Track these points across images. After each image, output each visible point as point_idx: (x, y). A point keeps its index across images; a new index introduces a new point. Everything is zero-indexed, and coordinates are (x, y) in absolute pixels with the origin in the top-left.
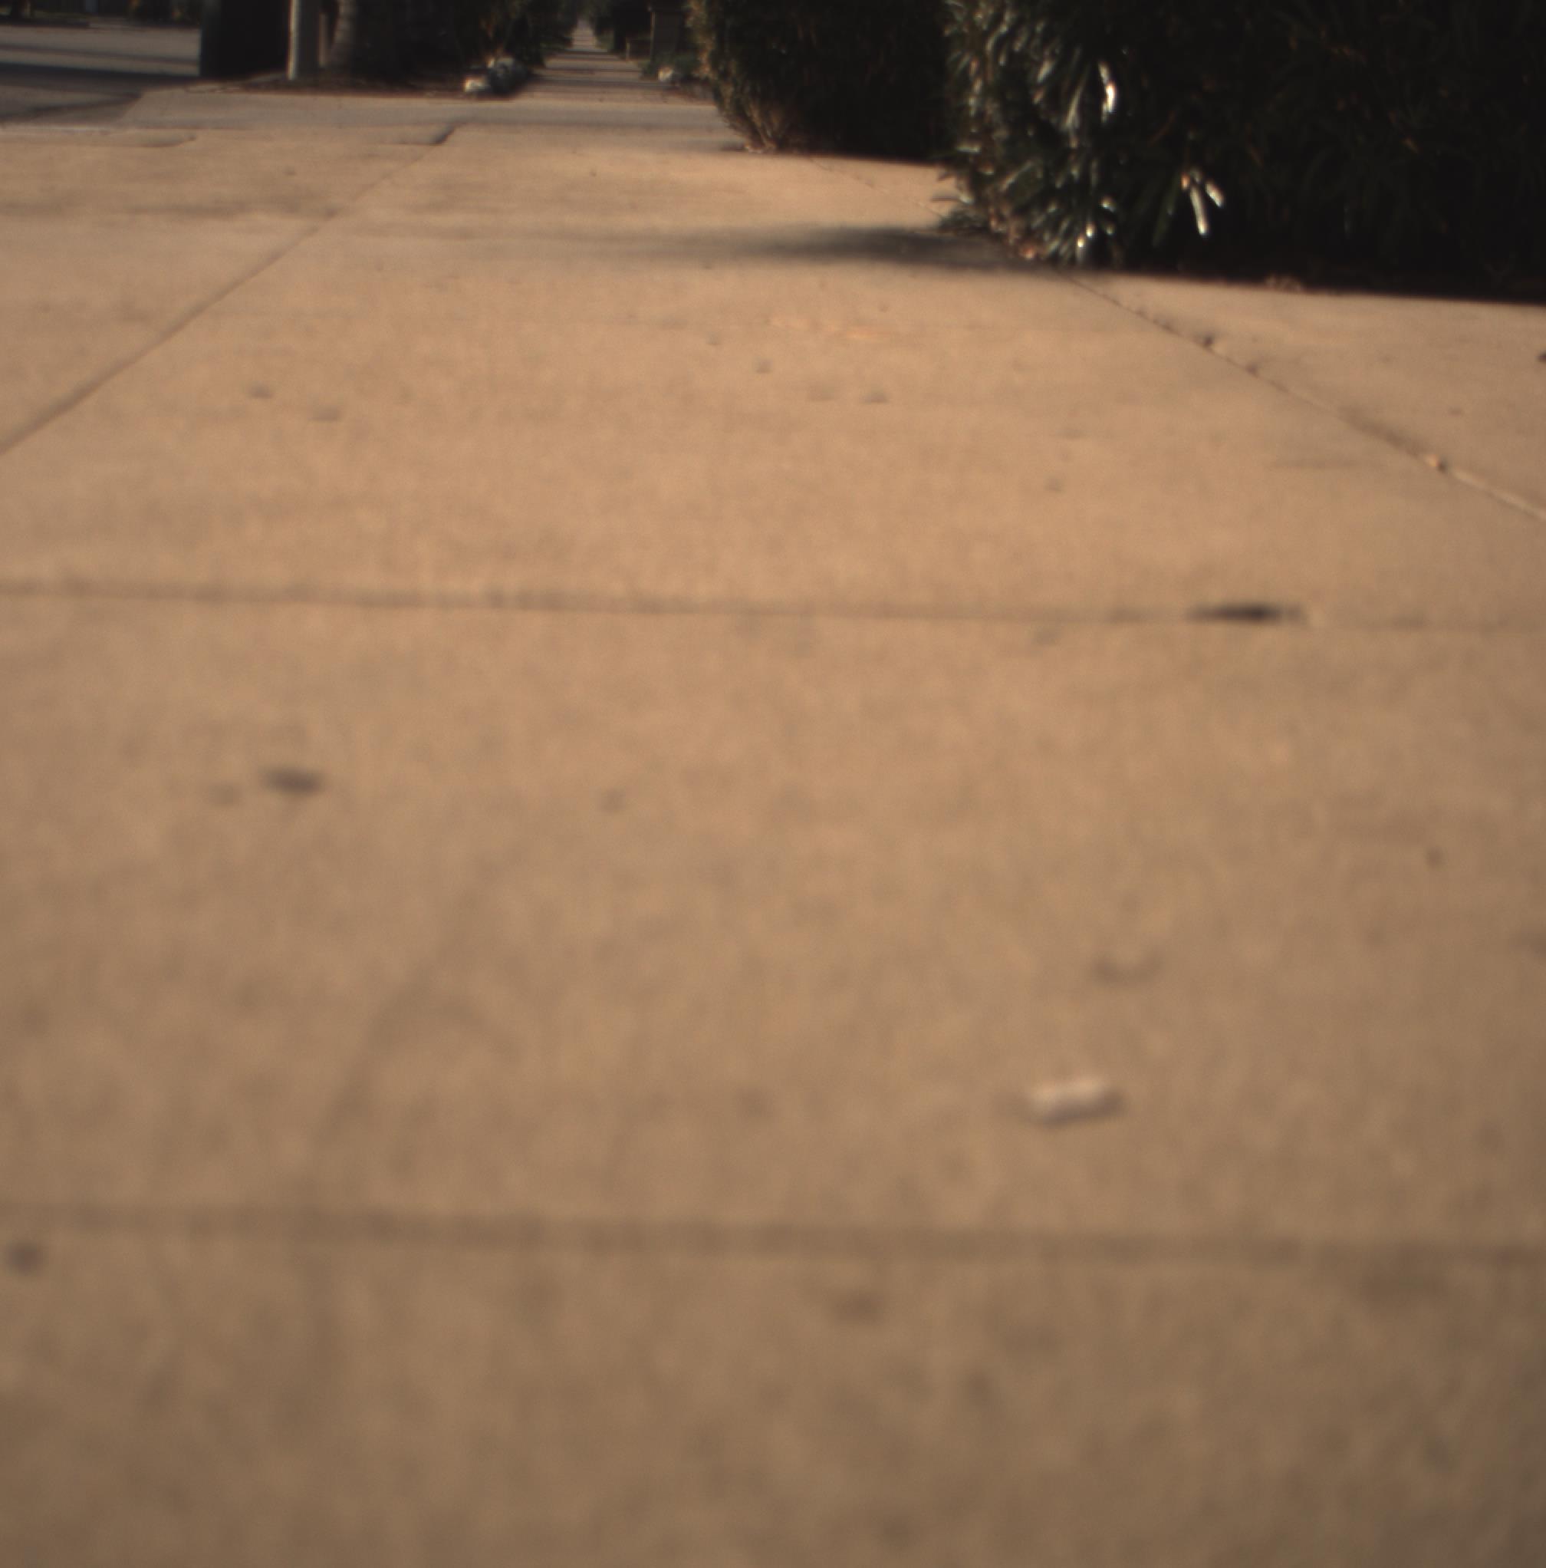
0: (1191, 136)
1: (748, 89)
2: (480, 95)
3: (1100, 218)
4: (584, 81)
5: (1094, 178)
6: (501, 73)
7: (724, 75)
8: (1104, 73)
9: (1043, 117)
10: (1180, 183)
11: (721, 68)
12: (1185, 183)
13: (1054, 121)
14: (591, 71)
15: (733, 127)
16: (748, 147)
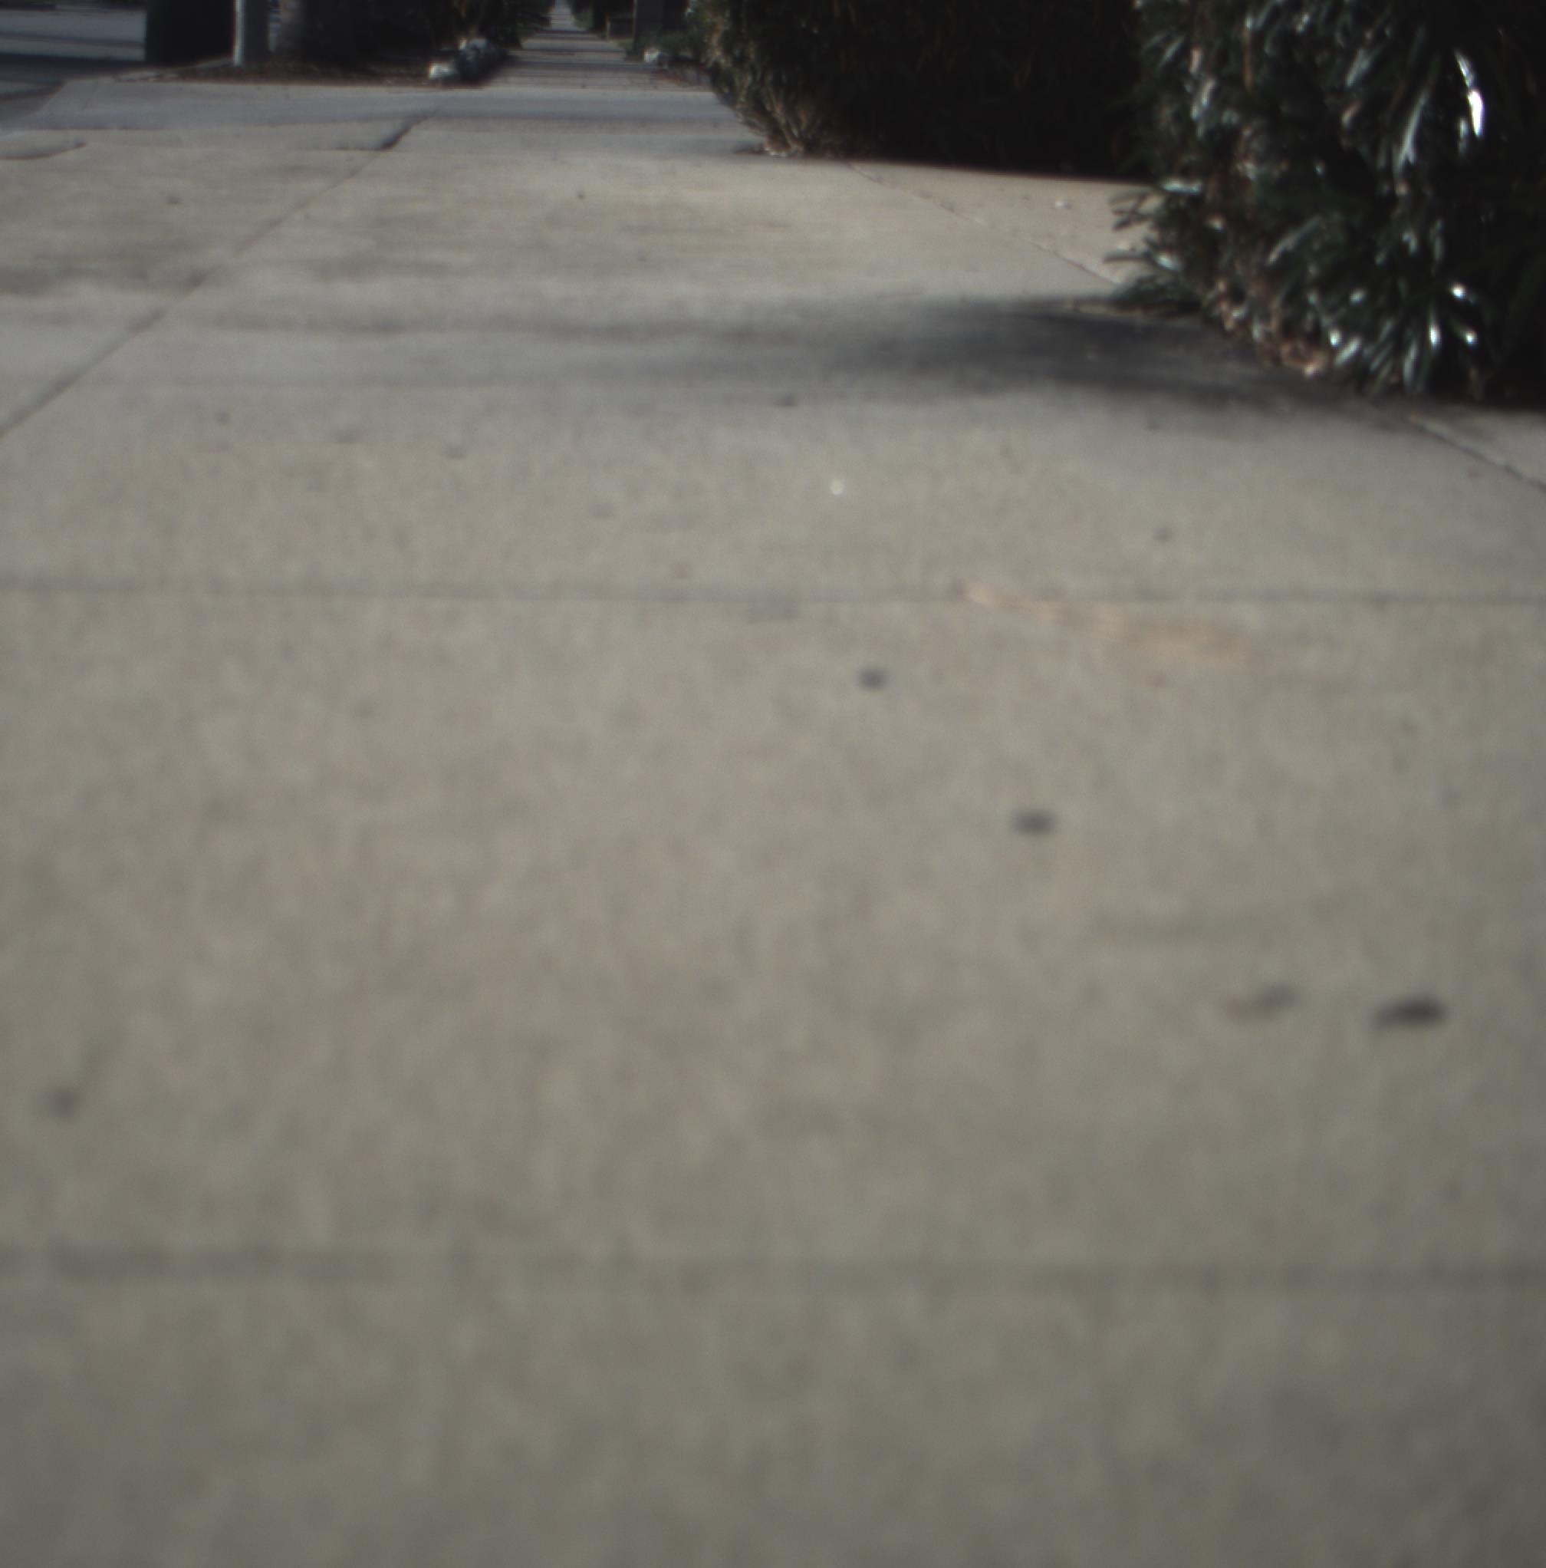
1: (769, 78)
2: (447, 82)
4: (564, 65)
5: (1440, 250)
6: (471, 57)
8: (1466, 72)
14: (570, 51)
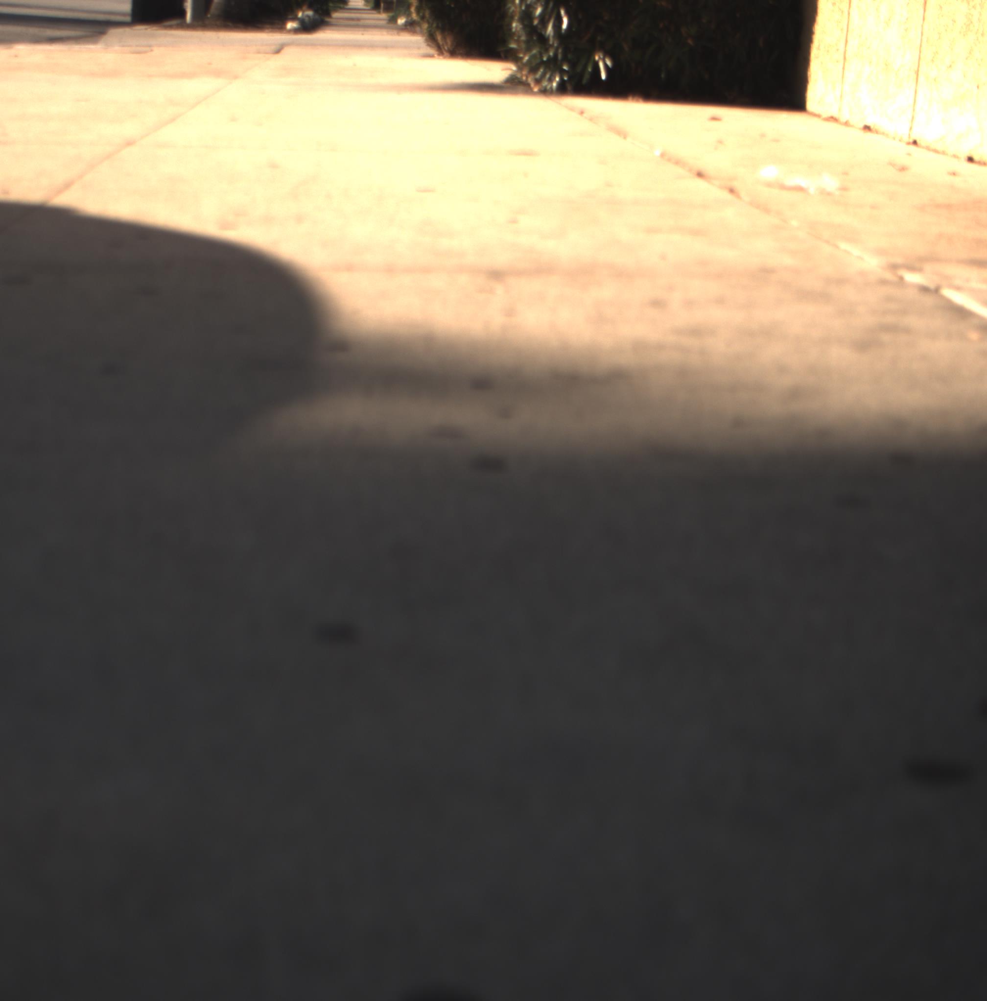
0: (599, 38)
1: (435, 25)
2: (296, 31)
3: (562, 72)
4: (355, 24)
5: (560, 56)
6: (307, 19)
7: (423, 18)
8: (563, 12)
9: (539, 31)
10: (594, 58)
11: (421, 14)
12: (597, 58)
13: (543, 33)
14: (358, 19)
15: (428, 45)
16: (436, 55)
